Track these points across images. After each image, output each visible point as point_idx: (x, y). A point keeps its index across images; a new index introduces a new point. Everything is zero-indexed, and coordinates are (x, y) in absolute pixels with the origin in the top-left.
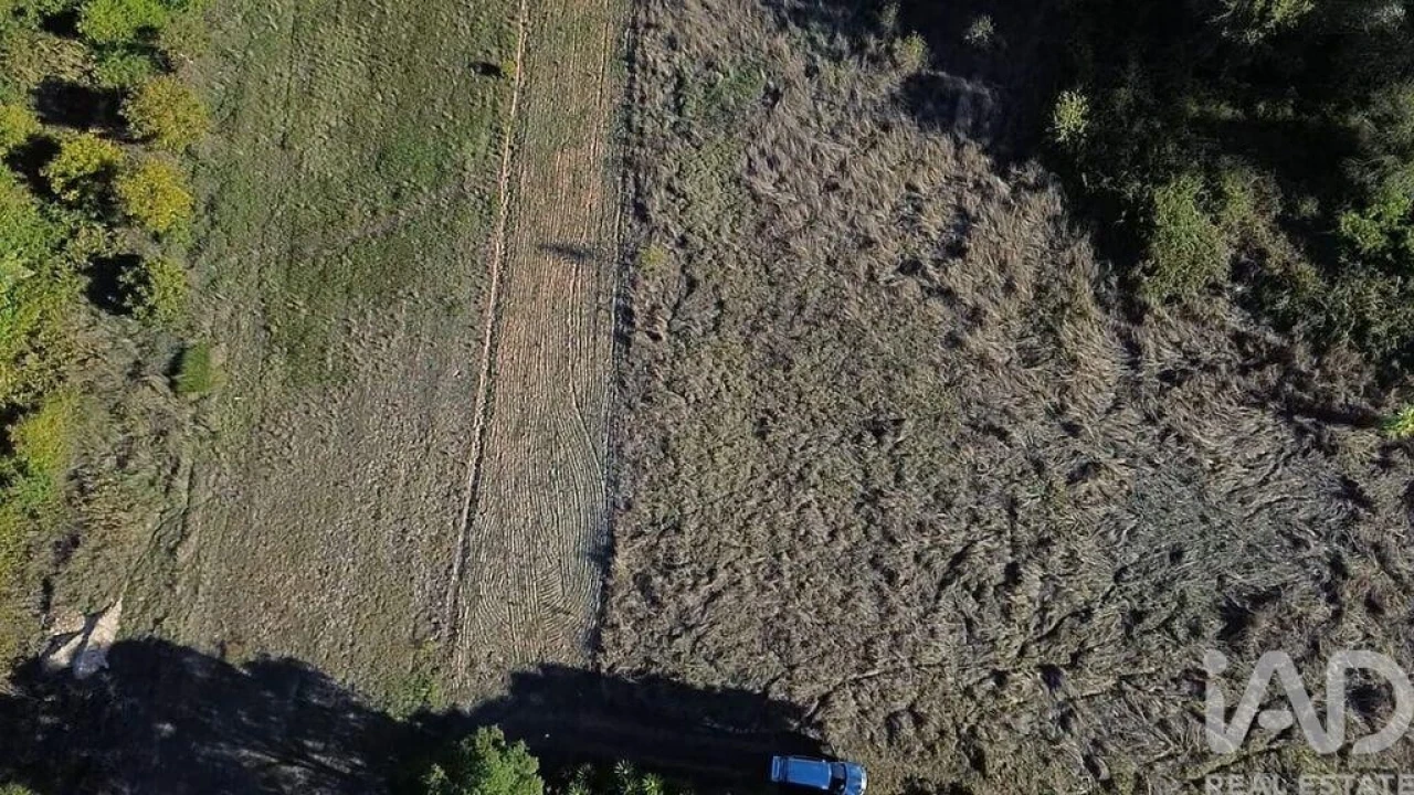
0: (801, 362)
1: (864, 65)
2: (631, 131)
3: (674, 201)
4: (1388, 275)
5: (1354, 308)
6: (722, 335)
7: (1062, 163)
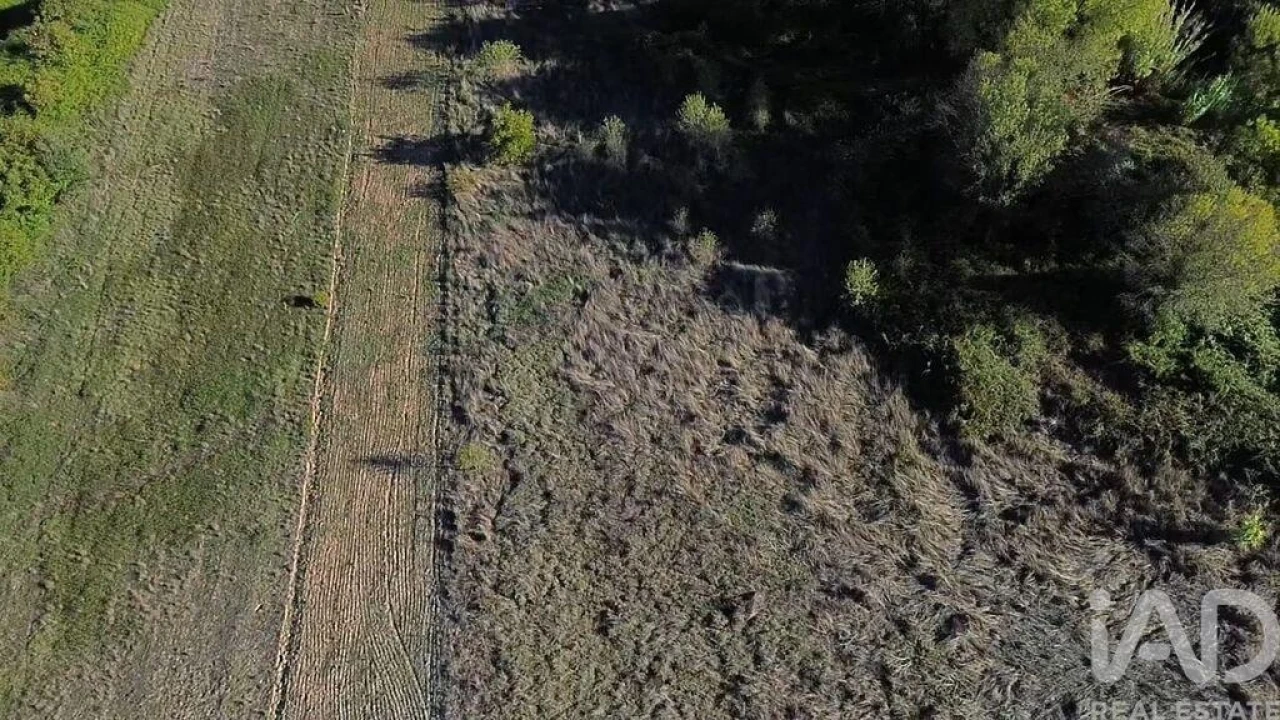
0: (637, 543)
1: (664, 263)
2: (446, 341)
3: (492, 400)
4: (1188, 393)
5: (1167, 427)
6: (551, 526)
7: (861, 326)
